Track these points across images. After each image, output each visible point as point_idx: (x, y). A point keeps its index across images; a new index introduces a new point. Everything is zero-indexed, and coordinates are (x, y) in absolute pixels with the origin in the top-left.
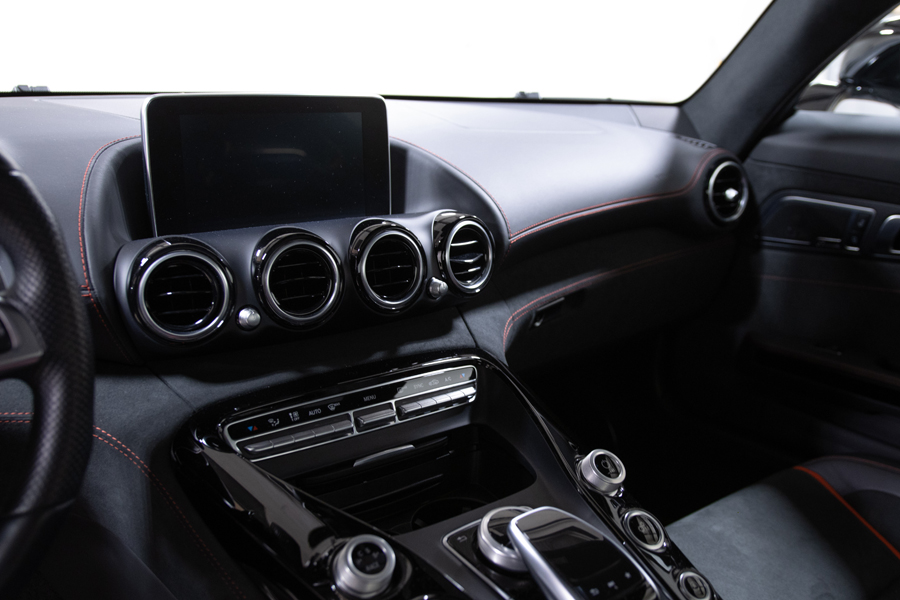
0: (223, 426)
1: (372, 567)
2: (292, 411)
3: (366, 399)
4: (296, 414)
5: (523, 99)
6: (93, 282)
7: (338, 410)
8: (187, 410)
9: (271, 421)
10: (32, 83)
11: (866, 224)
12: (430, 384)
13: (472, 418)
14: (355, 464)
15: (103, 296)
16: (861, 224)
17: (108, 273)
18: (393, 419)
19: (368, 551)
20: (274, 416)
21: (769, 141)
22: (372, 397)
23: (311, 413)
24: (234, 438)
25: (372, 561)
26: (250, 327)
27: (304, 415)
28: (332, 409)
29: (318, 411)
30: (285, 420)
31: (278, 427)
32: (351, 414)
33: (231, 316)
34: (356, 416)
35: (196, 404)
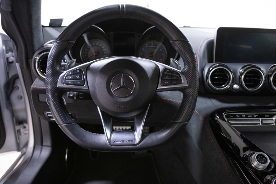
0: (224, 114)
1: (262, 162)
2: (243, 114)
3: (266, 116)
4: (244, 115)
7: (257, 117)
9: (237, 116)
18: (273, 123)
19: (261, 157)
20: (238, 115)
22: (268, 116)
23: (249, 116)
24: (226, 118)
25: (263, 160)
26: (236, 90)
27: (246, 117)
28: (255, 116)
29: (251, 116)
30: (241, 117)
31: (239, 118)
32: (260, 119)
33: (232, 86)
34: (262, 120)
35: (218, 107)
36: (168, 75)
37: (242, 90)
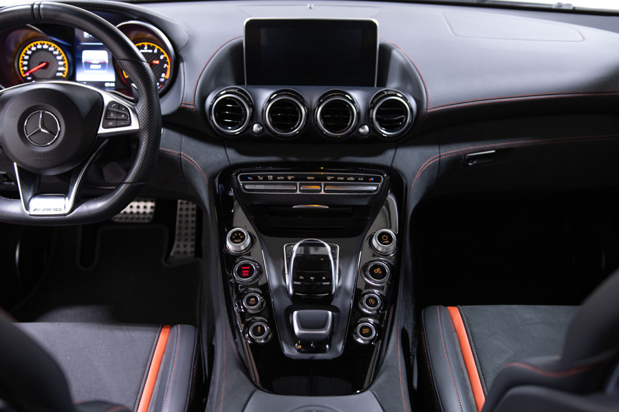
0: (237, 175)
1: (237, 241)
2: (270, 175)
3: (309, 178)
4: (271, 177)
6: (196, 102)
7: (292, 180)
8: (228, 164)
9: (259, 177)
12: (348, 179)
13: (370, 202)
15: (198, 109)
17: (203, 99)
18: (320, 191)
20: (261, 176)
22: (312, 178)
23: (278, 178)
24: (241, 180)
26: (258, 133)
27: (275, 179)
28: (289, 178)
29: (282, 178)
30: (266, 179)
31: (262, 180)
32: (298, 183)
33: (250, 126)
34: (301, 185)
35: (232, 162)
36: (114, 112)
37: (270, 134)
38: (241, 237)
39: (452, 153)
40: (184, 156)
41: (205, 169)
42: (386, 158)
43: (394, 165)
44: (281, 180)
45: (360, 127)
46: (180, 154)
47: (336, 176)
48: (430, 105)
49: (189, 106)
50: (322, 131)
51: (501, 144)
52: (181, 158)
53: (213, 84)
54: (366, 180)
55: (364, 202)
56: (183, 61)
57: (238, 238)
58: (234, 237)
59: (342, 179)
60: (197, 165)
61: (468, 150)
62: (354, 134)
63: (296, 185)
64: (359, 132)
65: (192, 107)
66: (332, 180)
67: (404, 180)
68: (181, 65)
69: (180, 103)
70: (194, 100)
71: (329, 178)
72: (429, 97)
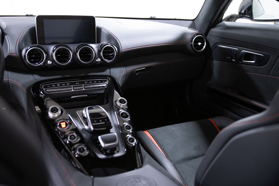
1: (55, 112)
3: (76, 83)
4: (59, 85)
5: (151, 19)
6: (17, 52)
7: (69, 85)
8: (36, 81)
9: (53, 85)
10: (29, 14)
11: (236, 53)
12: (94, 82)
13: (105, 91)
14: (72, 97)
15: (19, 56)
16: (235, 53)
18: (83, 89)
19: (55, 109)
21: (212, 30)
22: (78, 83)
23: (62, 85)
24: (44, 88)
25: (55, 111)
26: (50, 65)
27: (61, 85)
29: (64, 85)
30: (56, 86)
31: (54, 87)
32: (72, 86)
33: (46, 62)
34: (73, 87)
35: (38, 80)
38: (56, 110)
39: (130, 70)
40: (10, 81)
41: (23, 85)
42: (107, 72)
43: (111, 75)
44: (64, 86)
45: (96, 59)
46: (9, 80)
47: (89, 81)
48: (123, 49)
49: (13, 55)
50: (80, 62)
51: (147, 65)
52: (9, 82)
53: (24, 45)
54: (102, 82)
55: (102, 92)
56: (6, 35)
57: (54, 110)
58: (52, 110)
59: (91, 82)
60: (19, 84)
61: (136, 68)
62: (94, 62)
63: (71, 87)
64: (96, 61)
65: (15, 55)
66: (87, 83)
67: (116, 81)
68: (6, 36)
69: (8, 53)
70: (16, 52)
71: (86, 83)
72: (122, 45)
